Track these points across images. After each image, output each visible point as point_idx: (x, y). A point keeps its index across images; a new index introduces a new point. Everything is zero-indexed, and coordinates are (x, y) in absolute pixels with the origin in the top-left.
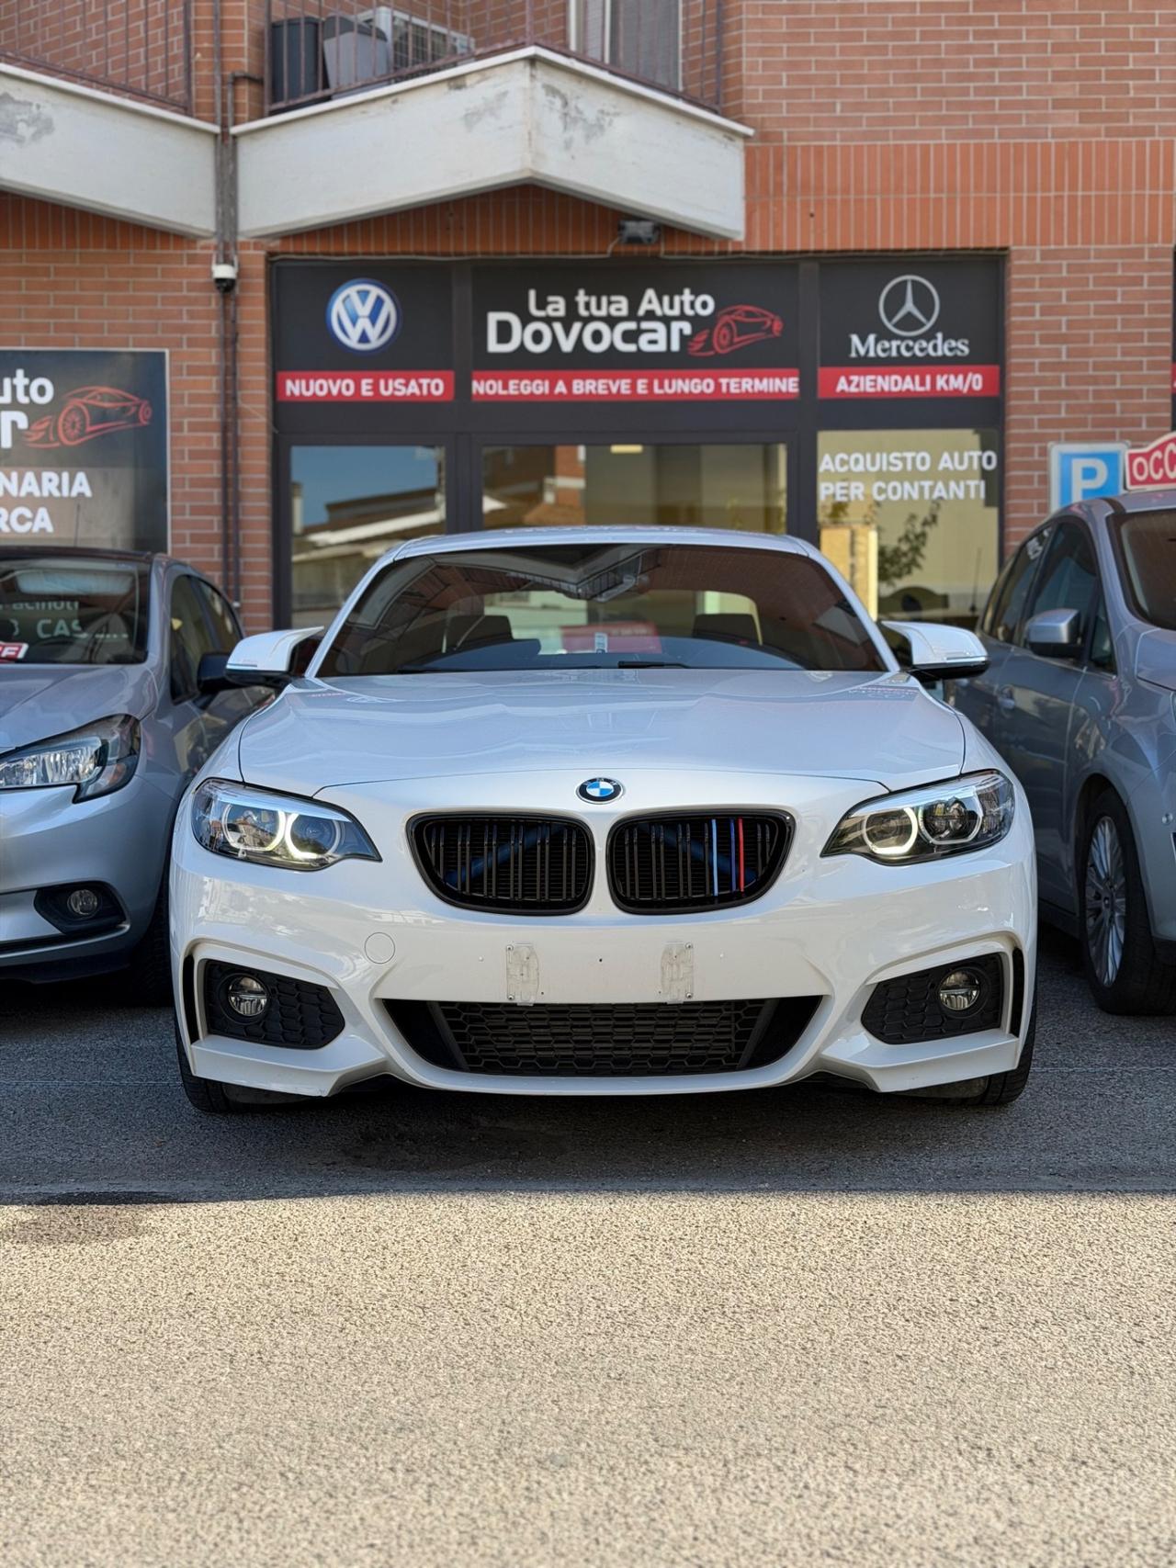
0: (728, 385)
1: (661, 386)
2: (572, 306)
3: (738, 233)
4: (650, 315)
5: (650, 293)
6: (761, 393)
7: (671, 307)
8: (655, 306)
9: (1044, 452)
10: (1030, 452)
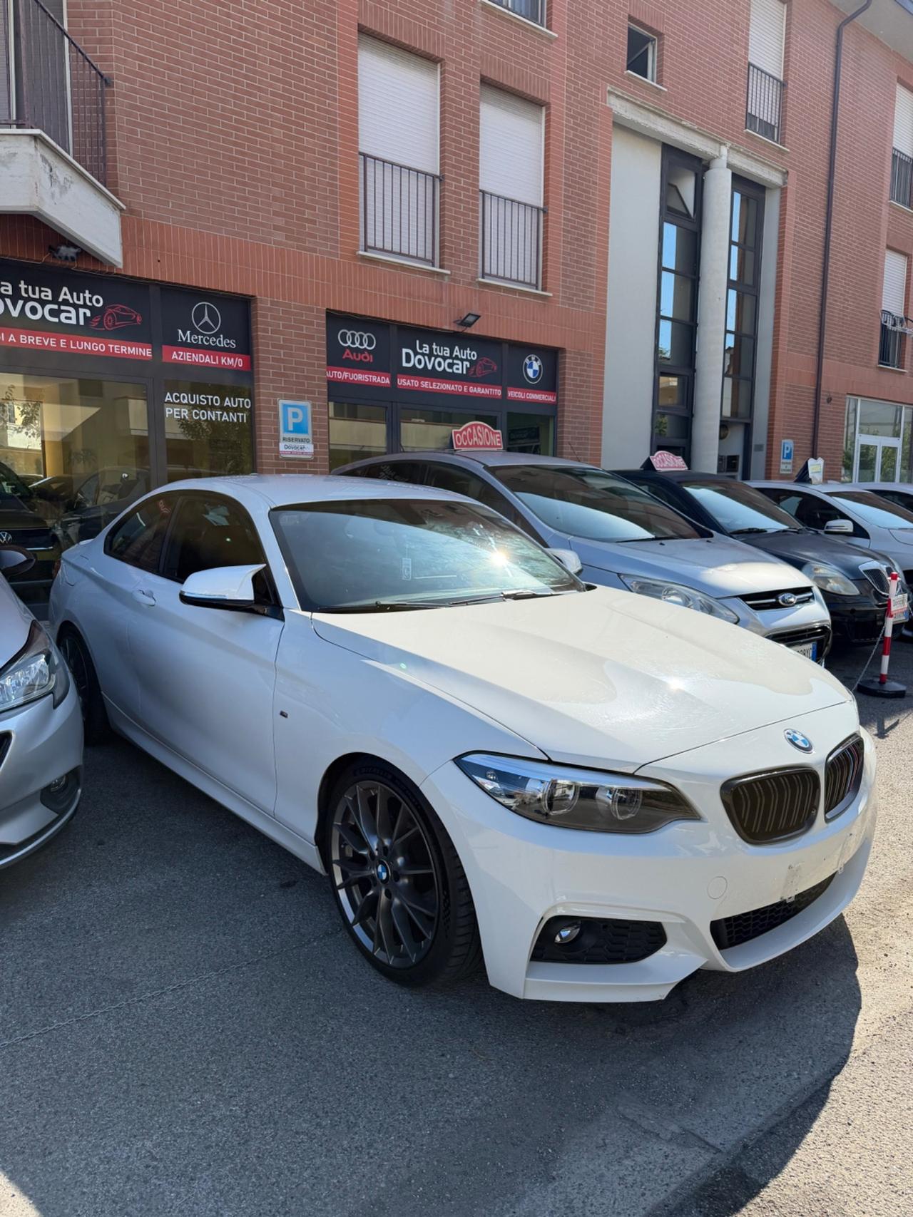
0: (113, 348)
1: (75, 345)
2: (16, 289)
3: (118, 262)
4: (66, 302)
5: (65, 289)
6: (132, 354)
7: (78, 299)
8: (69, 297)
9: (276, 403)
10: (269, 402)
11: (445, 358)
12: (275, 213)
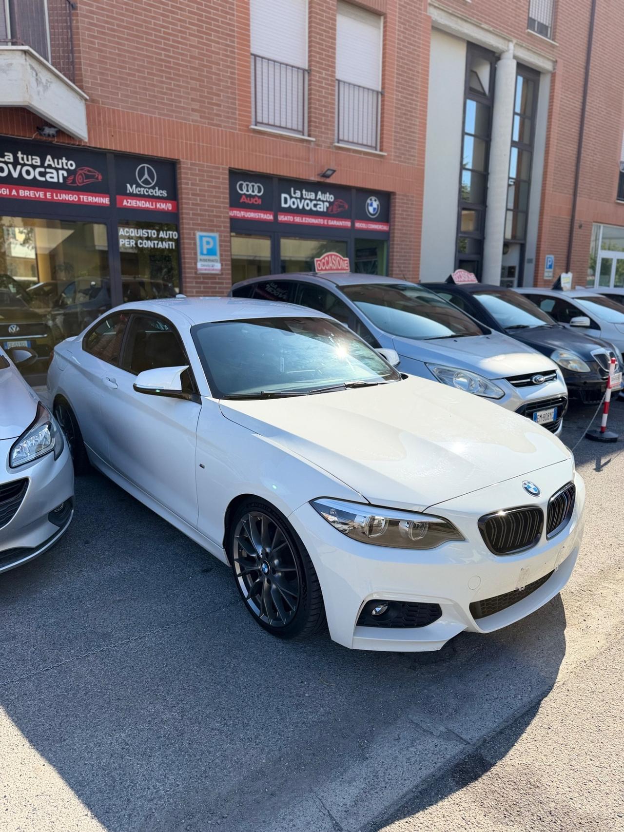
0: (83, 198)
1: (57, 196)
2: (16, 158)
3: (86, 138)
4: (50, 166)
5: (49, 157)
6: (96, 203)
7: (58, 164)
8: (51, 163)
9: (194, 234)
10: (189, 234)
11: (311, 200)
12: (193, 100)
